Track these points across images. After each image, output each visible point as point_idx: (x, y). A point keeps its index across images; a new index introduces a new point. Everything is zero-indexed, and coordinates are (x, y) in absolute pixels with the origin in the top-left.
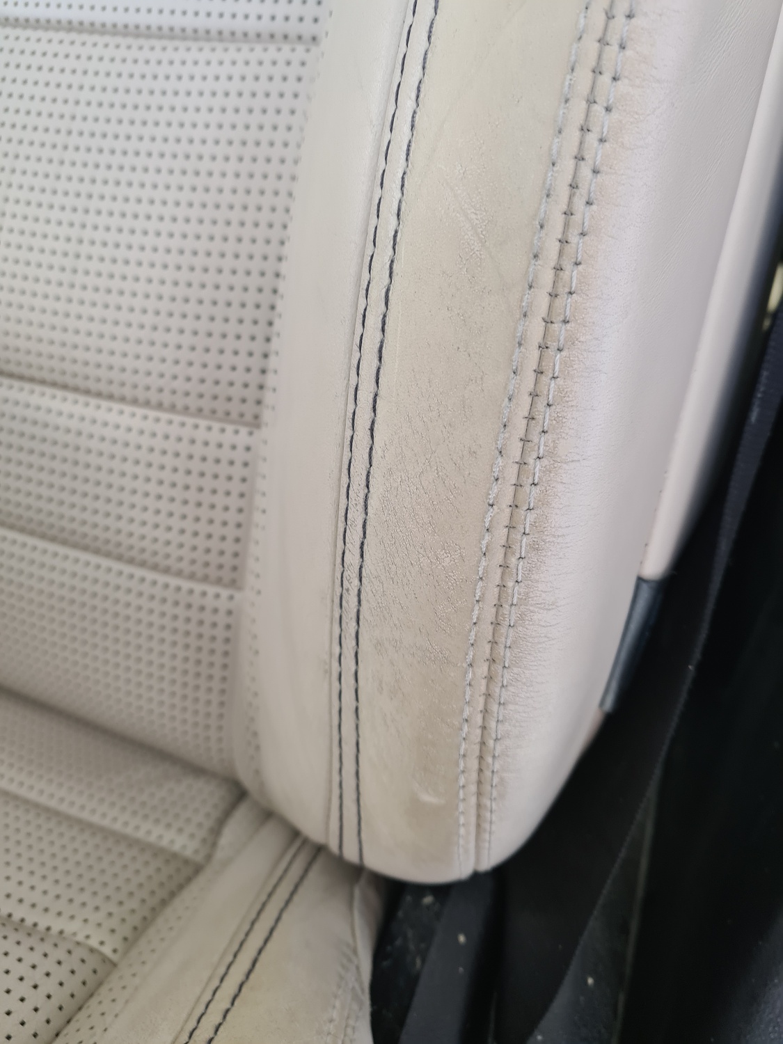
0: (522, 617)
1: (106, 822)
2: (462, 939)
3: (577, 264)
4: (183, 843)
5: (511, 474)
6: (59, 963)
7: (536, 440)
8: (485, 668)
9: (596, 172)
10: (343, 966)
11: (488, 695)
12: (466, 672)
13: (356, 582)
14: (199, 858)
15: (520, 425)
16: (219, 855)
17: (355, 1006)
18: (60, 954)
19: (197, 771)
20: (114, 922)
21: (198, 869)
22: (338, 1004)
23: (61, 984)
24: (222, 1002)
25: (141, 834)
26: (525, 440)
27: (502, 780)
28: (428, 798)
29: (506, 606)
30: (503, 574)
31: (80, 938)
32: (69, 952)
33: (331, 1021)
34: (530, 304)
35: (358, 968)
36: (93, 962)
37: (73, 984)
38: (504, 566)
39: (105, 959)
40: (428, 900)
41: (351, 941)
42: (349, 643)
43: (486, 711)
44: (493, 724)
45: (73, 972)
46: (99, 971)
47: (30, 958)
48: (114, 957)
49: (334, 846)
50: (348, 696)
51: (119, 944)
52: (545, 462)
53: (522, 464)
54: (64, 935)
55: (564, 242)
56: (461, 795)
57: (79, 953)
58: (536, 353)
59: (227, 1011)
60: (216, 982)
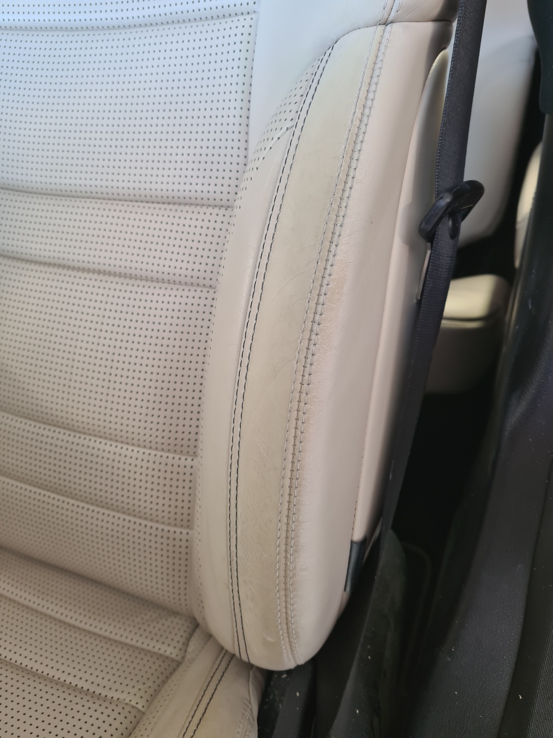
0: (294, 575)
1: (133, 643)
2: (298, 694)
3: (299, 461)
4: (170, 651)
5: (284, 528)
6: (119, 714)
7: (291, 516)
8: (284, 592)
9: (302, 433)
10: (244, 709)
11: (286, 602)
12: (276, 594)
13: (235, 558)
14: (178, 658)
15: (285, 512)
16: (188, 656)
17: (249, 727)
18: (119, 709)
19: (175, 613)
20: (142, 693)
21: (179, 664)
22: (241, 725)
23: (121, 723)
24: (193, 727)
25: (150, 648)
26: (288, 516)
27: (296, 632)
28: (269, 639)
29: (288, 571)
30: (286, 560)
31: (127, 701)
32: (123, 708)
33: (238, 733)
34: (284, 475)
35: (251, 710)
36: (134, 712)
37: (126, 723)
38: (286, 557)
39: (139, 711)
40: (284, 676)
41: (248, 698)
42: (235, 579)
43: (286, 607)
44: (289, 612)
45: (126, 718)
46: (137, 716)
47: (107, 712)
48: (143, 710)
49: (238, 654)
50: (236, 599)
51: (145, 704)
52: (296, 523)
53: (288, 524)
54: (120, 700)
55: (294, 454)
56: (282, 638)
57: (127, 708)
58: (288, 489)
59: (195, 730)
60: (190, 719)
